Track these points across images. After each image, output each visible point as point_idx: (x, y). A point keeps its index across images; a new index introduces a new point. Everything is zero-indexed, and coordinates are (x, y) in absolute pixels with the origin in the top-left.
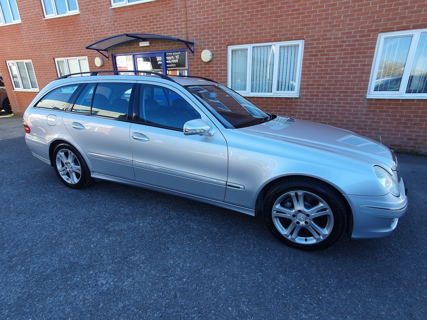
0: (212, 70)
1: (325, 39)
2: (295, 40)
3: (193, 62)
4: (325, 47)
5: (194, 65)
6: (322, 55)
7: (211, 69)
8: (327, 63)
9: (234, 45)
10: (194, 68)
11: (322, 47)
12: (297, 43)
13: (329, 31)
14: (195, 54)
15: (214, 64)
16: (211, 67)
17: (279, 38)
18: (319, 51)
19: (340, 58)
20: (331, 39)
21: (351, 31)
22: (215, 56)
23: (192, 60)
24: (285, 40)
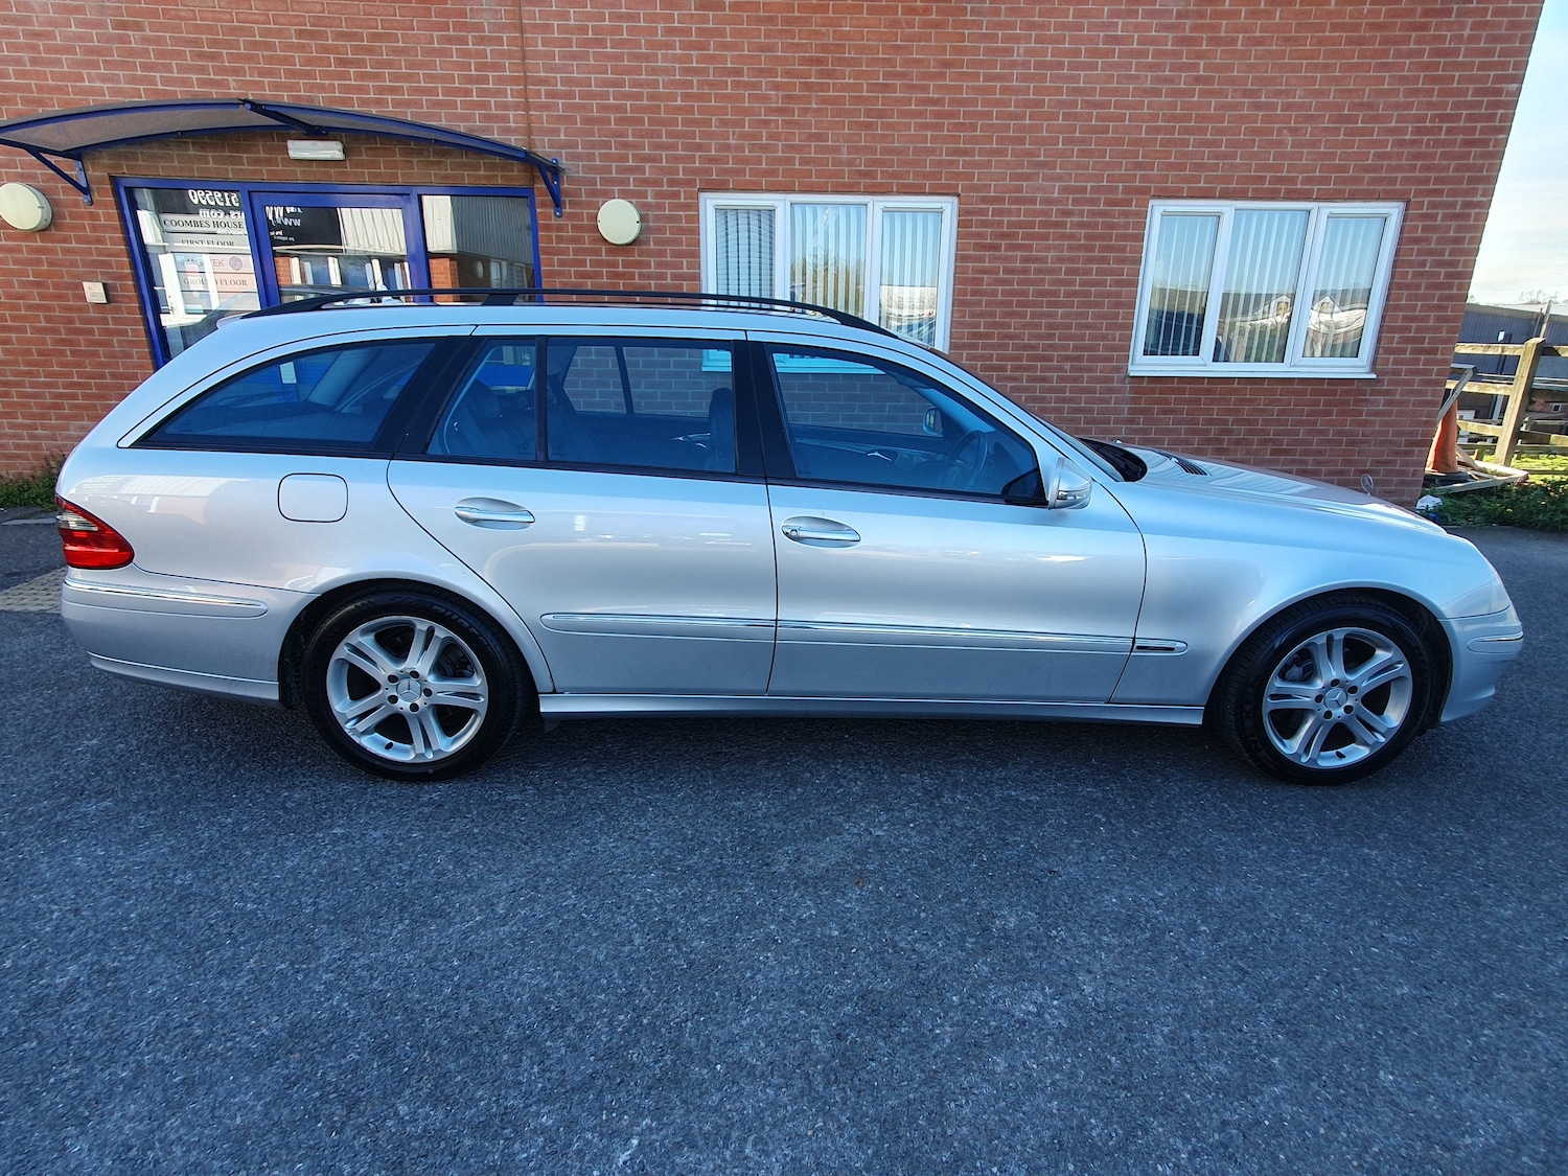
0: (642, 276)
1: (1017, 201)
2: (931, 194)
3: (560, 239)
4: (1018, 225)
5: (565, 252)
6: (1011, 248)
7: (636, 271)
8: (1025, 271)
9: (727, 190)
10: (562, 263)
11: (1011, 224)
12: (938, 205)
13: (1027, 177)
14: (567, 210)
15: (651, 254)
16: (639, 264)
17: (881, 185)
18: (1003, 236)
19: (1060, 260)
20: (1032, 201)
21: (1084, 184)
22: (651, 224)
23: (554, 234)
24: (899, 193)
